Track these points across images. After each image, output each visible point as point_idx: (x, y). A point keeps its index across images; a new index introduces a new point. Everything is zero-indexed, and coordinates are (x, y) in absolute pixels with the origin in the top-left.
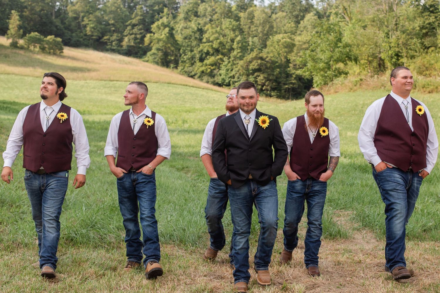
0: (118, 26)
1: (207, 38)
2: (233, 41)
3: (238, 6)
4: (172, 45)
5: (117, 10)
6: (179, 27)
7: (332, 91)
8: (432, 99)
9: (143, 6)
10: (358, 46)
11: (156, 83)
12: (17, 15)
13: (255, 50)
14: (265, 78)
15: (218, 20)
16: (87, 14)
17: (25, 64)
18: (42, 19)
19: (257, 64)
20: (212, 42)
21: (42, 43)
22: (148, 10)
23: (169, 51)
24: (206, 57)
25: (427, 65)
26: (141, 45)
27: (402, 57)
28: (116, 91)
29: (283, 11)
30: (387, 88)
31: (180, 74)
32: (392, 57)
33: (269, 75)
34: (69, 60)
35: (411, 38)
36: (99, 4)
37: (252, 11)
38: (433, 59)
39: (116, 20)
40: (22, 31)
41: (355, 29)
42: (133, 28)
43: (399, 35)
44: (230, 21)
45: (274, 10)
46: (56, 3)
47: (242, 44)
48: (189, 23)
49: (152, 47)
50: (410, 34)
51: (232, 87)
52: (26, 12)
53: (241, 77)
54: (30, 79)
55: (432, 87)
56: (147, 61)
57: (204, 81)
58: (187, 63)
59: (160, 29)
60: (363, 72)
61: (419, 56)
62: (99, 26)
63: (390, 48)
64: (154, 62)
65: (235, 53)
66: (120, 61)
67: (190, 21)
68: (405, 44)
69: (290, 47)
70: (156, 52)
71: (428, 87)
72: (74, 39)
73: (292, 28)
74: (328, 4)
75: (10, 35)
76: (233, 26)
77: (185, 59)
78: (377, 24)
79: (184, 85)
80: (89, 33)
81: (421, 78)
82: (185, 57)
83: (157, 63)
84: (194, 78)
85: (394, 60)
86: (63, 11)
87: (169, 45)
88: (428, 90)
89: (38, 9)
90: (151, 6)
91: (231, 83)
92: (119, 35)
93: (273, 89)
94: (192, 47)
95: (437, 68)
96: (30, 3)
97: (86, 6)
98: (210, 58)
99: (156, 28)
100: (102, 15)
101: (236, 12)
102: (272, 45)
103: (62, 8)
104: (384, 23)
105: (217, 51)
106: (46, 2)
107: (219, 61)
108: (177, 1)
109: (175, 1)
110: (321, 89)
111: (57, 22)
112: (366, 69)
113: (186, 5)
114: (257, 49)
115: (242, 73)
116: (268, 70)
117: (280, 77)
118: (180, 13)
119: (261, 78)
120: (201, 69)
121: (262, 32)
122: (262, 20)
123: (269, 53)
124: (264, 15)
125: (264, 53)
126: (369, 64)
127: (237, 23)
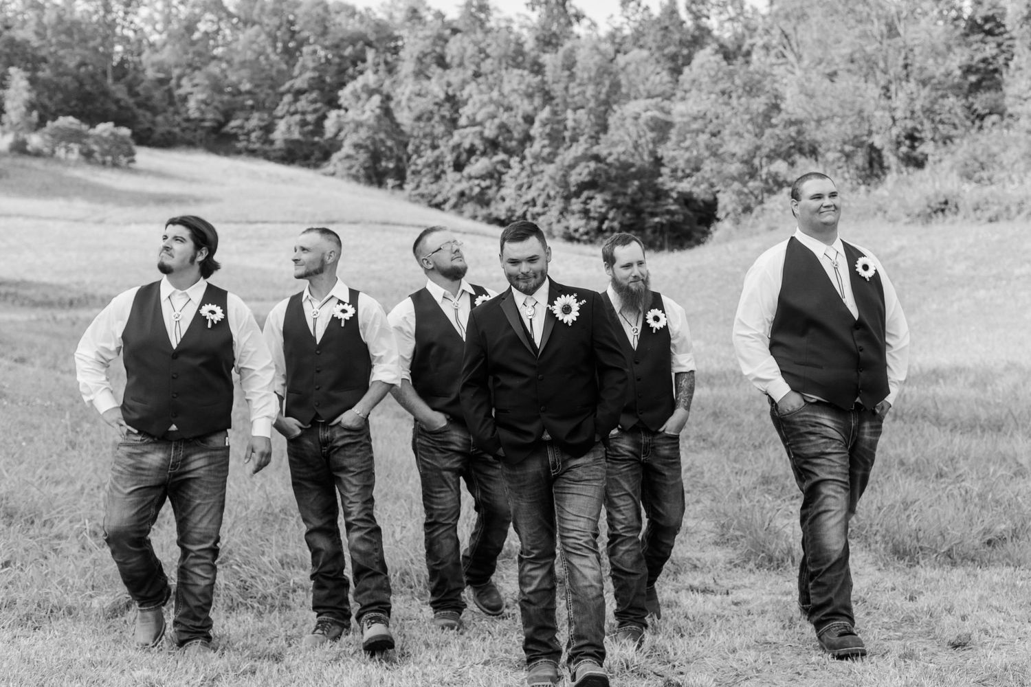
0: (262, 96)
2: (529, 120)
3: (538, 39)
4: (389, 136)
5: (257, 59)
6: (403, 94)
7: (763, 226)
8: (997, 237)
9: (318, 48)
10: (819, 121)
11: (355, 223)
12: (22, 78)
13: (582, 139)
14: (606, 201)
15: (492, 73)
16: (188, 71)
17: (45, 191)
18: (81, 84)
19: (586, 171)
20: (481, 124)
21: (85, 140)
22: (330, 56)
23: (384, 149)
24: (468, 159)
25: (983, 159)
26: (316, 139)
27: (922, 140)
28: (262, 245)
29: (641, 47)
30: (890, 213)
31: (411, 201)
32: (899, 144)
33: (615, 194)
34: (150, 179)
35: (943, 97)
36: (217, 46)
37: (572, 51)
38: (996, 144)
39: (258, 82)
40: (35, 114)
41: (809, 80)
42: (296, 100)
43: (914, 90)
44: (522, 76)
45: (620, 44)
46: (112, 46)
47: (552, 126)
48: (425, 83)
49: (342, 141)
50: (941, 88)
52: (44, 70)
53: (550, 203)
54: (61, 225)
55: (996, 208)
56: (333, 174)
57: (467, 214)
58: (425, 176)
59: (358, 98)
61: (962, 137)
62: (217, 97)
63: (894, 120)
64: (349, 175)
65: (537, 146)
66: (269, 175)
67: (429, 78)
68: (929, 112)
69: (662, 128)
70: (352, 152)
71: (988, 209)
72: (161, 129)
73: (665, 84)
74: (746, 27)
75: (7, 126)
76: (528, 86)
77: (419, 168)
78: (861, 68)
80: (193, 114)
81: (968, 187)
82: (419, 162)
83: (356, 178)
84: (443, 210)
85: (904, 149)
86: (132, 66)
87: (382, 136)
88: (988, 214)
89: (71, 63)
90: (337, 46)
92: (266, 116)
93: (625, 227)
94: (434, 138)
95: (1005, 162)
96: (52, 49)
97: (186, 53)
98: (477, 160)
99: (349, 96)
100: (223, 71)
101: (533, 54)
102: (622, 125)
103: (130, 58)
104: (876, 64)
105: (493, 145)
106: (91, 44)
107: (499, 167)
108: (396, 33)
109: (392, 33)
110: (737, 222)
111: (119, 91)
112: (839, 171)
113: (417, 40)
114: (586, 137)
115: (552, 193)
116: (615, 185)
117: (641, 200)
118: (403, 61)
119: (598, 202)
120: (459, 188)
121: (596, 97)
122: (594, 69)
123: (614, 144)
124: (597, 58)
125: (602, 145)
126: (846, 161)
127: (537, 80)
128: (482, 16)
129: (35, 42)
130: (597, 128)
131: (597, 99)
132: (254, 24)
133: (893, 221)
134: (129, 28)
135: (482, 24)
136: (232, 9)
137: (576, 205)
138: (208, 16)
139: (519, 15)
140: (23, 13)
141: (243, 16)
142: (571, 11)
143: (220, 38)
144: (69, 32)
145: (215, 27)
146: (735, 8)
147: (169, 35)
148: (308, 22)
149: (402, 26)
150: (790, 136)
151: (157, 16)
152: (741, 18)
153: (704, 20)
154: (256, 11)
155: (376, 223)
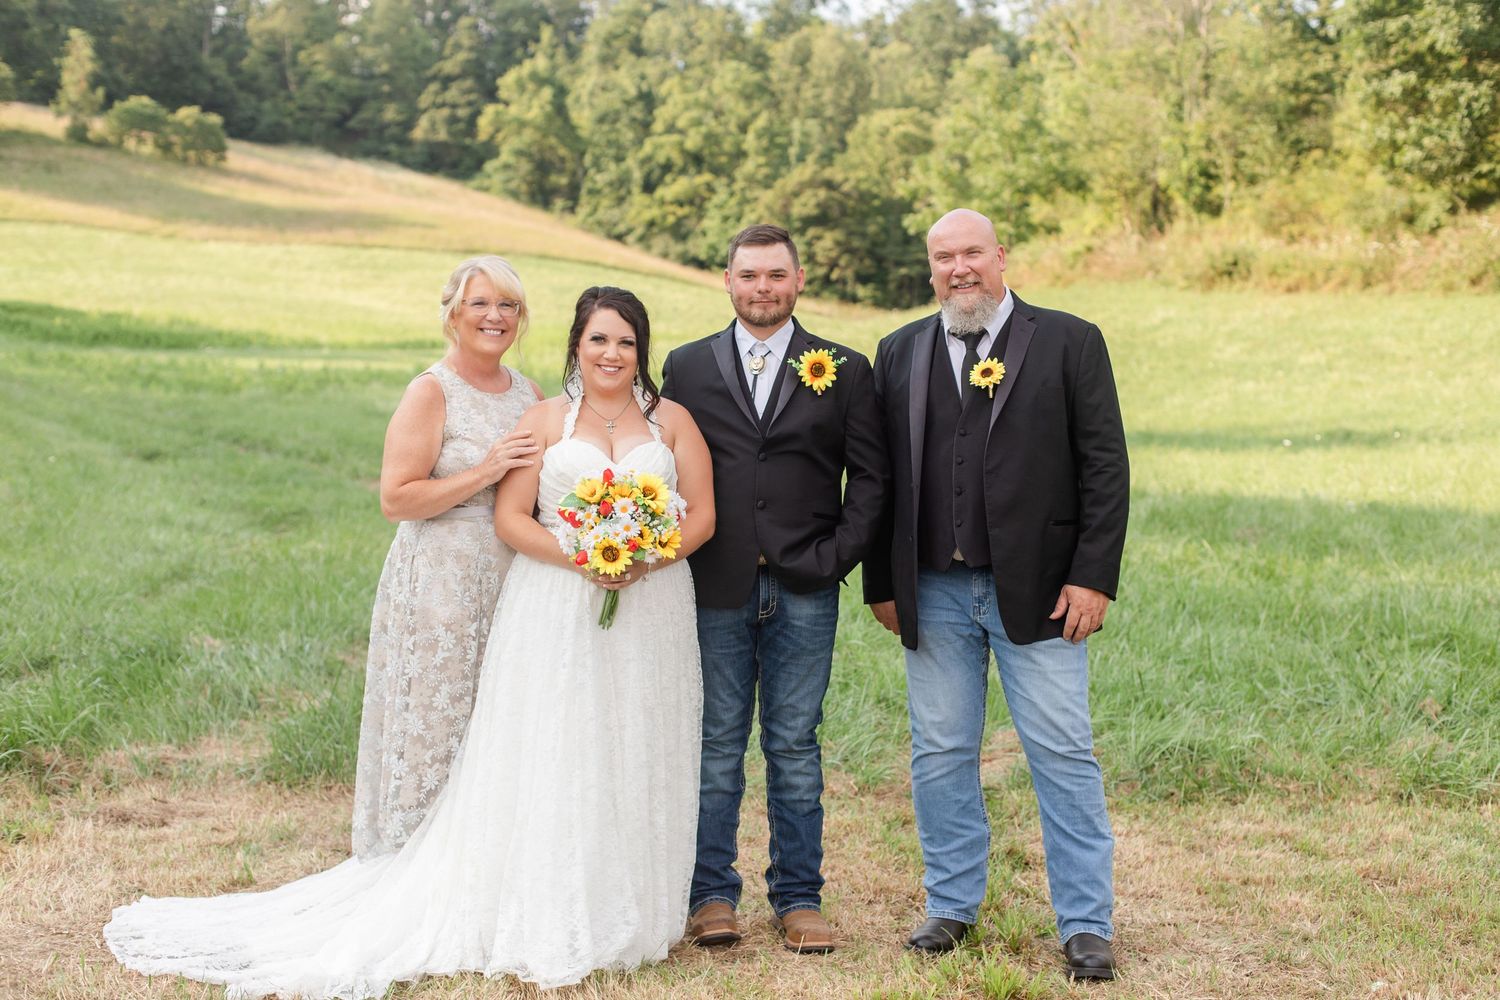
0: (401, 82)
1: (665, 121)
2: (743, 128)
3: (768, 22)
4: (562, 142)
5: (398, 30)
6: (583, 86)
9: (481, 22)
10: (1089, 147)
12: (85, 43)
13: (811, 158)
14: (838, 243)
15: (703, 63)
16: (306, 43)
18: (167, 55)
19: (813, 202)
20: (682, 132)
21: (161, 128)
22: (495, 32)
23: (554, 159)
24: (662, 176)
25: (1295, 207)
26: (468, 141)
27: (1218, 179)
29: (903, 40)
30: (1165, 273)
31: (583, 229)
32: (1191, 182)
33: (850, 234)
34: (243, 182)
36: (347, 13)
37: (807, 40)
38: (1316, 189)
39: (398, 63)
40: (100, 91)
41: (1089, 90)
42: (445, 87)
43: (1214, 110)
44: (738, 70)
45: (878, 35)
46: (213, 7)
47: (771, 141)
48: (614, 74)
49: (500, 145)
52: (119, 35)
55: (1297, 274)
56: (486, 190)
57: (656, 250)
58: (605, 196)
59: (523, 89)
60: (1108, 225)
61: (1272, 176)
62: (342, 79)
63: (1185, 149)
64: (505, 190)
65: (749, 166)
66: (401, 187)
67: (617, 68)
68: (1231, 140)
69: (918, 149)
70: (511, 160)
71: (1287, 275)
72: (266, 120)
73: (928, 90)
75: (63, 106)
76: (746, 85)
77: (599, 185)
78: (1148, 75)
80: (310, 101)
81: (1269, 243)
82: (598, 178)
83: (514, 195)
84: (624, 243)
85: (1196, 190)
86: (235, 33)
87: (553, 141)
88: (1286, 282)
89: (157, 26)
90: (503, 20)
92: (404, 108)
93: (863, 279)
94: (620, 147)
95: (1323, 213)
96: (132, 8)
98: (674, 180)
99: (512, 87)
100: (353, 46)
101: (756, 41)
102: (864, 144)
103: (234, 24)
104: (1167, 71)
105: (697, 160)
106: (183, 3)
107: (703, 191)
109: (578, 6)
111: (218, 68)
112: (1116, 215)
113: (609, 16)
114: (815, 155)
116: (848, 220)
117: (884, 243)
118: (588, 43)
119: (827, 242)
120: (648, 215)
121: (836, 102)
122: (835, 65)
123: (854, 167)
124: (840, 51)
125: (837, 168)
126: (1126, 202)
127: (757, 77)
130: (833, 145)
131: (837, 105)
133: (1167, 284)
143: (351, 2)
150: (1050, 164)
155: (530, 255)
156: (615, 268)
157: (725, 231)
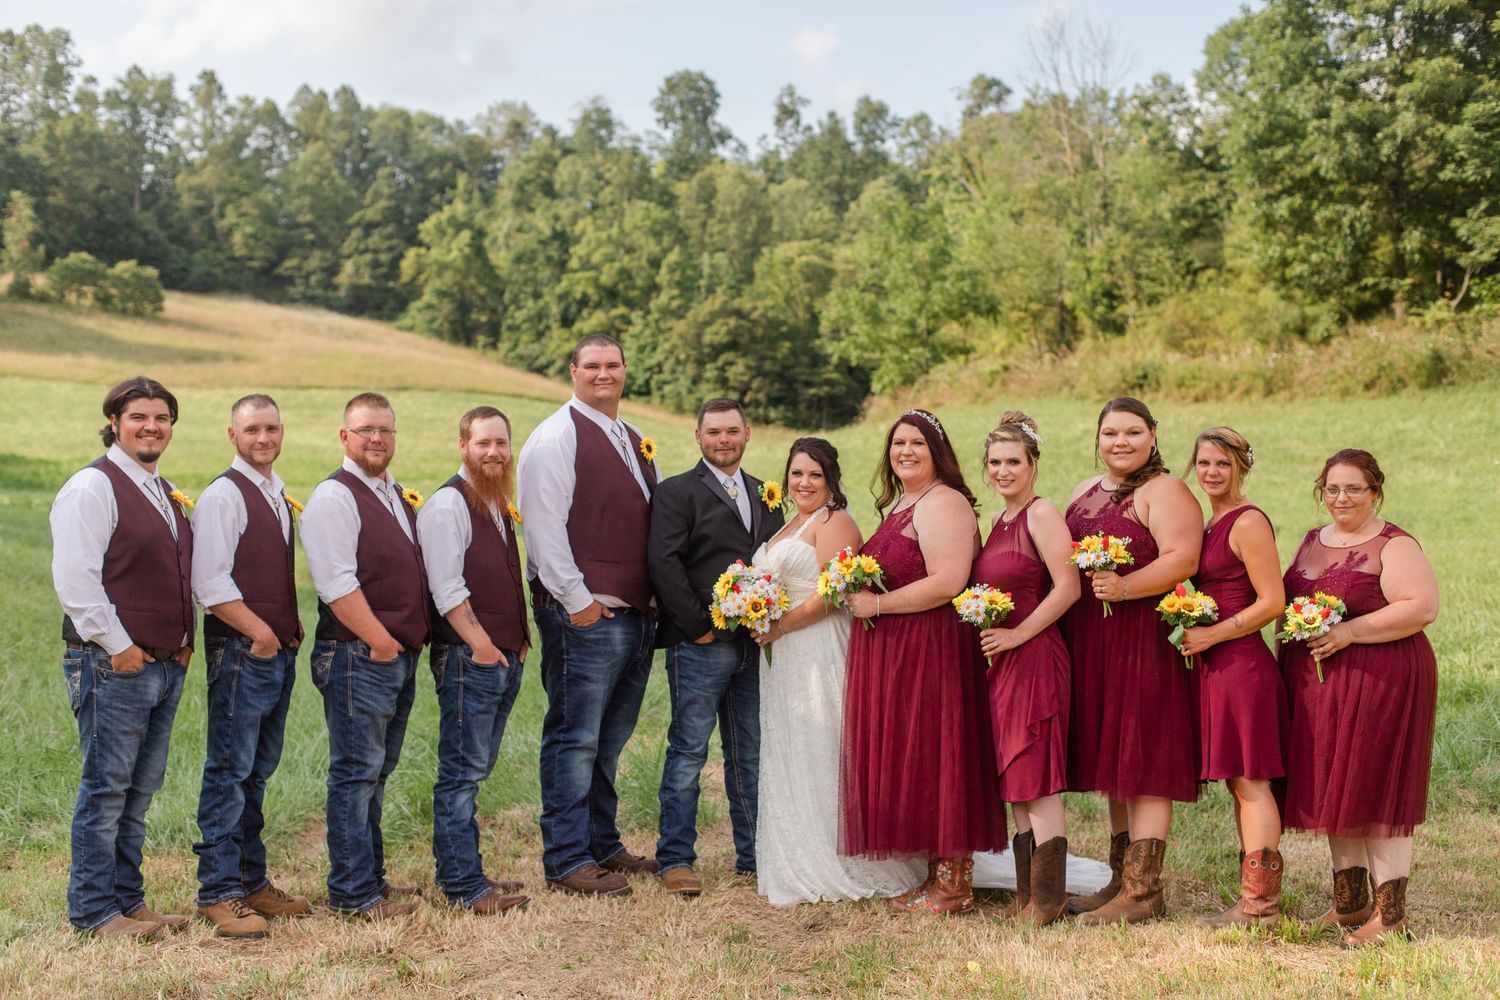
0: (325, 230)
1: (580, 258)
2: (655, 263)
3: (671, 163)
4: (481, 282)
5: (320, 183)
6: (500, 229)
9: (397, 171)
10: (998, 273)
11: (432, 390)
12: (26, 204)
13: (719, 290)
14: (748, 368)
15: (612, 204)
16: (234, 196)
17: (52, 344)
18: (101, 213)
19: (724, 330)
20: (597, 268)
21: (101, 282)
22: (411, 180)
23: (474, 298)
24: (579, 311)
25: (1195, 323)
26: (391, 284)
27: (1121, 299)
28: (316, 416)
29: (800, 175)
30: (1079, 388)
31: (505, 364)
32: (1095, 303)
33: (763, 359)
34: (180, 331)
35: (1150, 245)
36: (269, 167)
37: (712, 177)
38: (1212, 305)
39: (319, 213)
40: (42, 249)
41: (991, 220)
42: (367, 234)
43: (1114, 236)
44: (647, 209)
45: (774, 172)
46: (142, 165)
47: (683, 272)
48: (529, 216)
49: (422, 286)
50: (1146, 234)
51: (656, 398)
52: (55, 195)
53: (680, 369)
54: (66, 388)
55: (1204, 385)
56: (411, 329)
58: (524, 332)
59: (443, 233)
60: (1017, 344)
61: (1171, 295)
62: (269, 230)
63: (1089, 273)
64: (429, 330)
65: (663, 298)
66: (331, 329)
67: (532, 210)
68: (1131, 263)
69: (820, 278)
70: (435, 301)
71: (1194, 386)
72: (197, 271)
73: (826, 223)
74: (933, 153)
75: (6, 264)
76: (655, 222)
77: (518, 322)
78: (1051, 206)
79: (515, 396)
80: (239, 251)
81: (1173, 357)
82: (518, 314)
83: (439, 334)
84: (546, 375)
85: (1100, 309)
86: (164, 189)
87: (472, 280)
88: (1193, 393)
89: (90, 185)
90: (419, 169)
91: (653, 384)
92: (329, 255)
93: (774, 402)
94: (537, 284)
95: (1221, 328)
96: (66, 169)
97: (232, 174)
98: (590, 314)
99: (433, 231)
100: (277, 198)
101: (662, 181)
102: (770, 273)
103: (163, 180)
104: (1068, 201)
105: (611, 295)
106: (114, 163)
107: (618, 323)
108: (495, 153)
109: (489, 154)
110: (895, 398)
111: (147, 220)
112: (1024, 336)
113: (520, 163)
114: (724, 287)
115: (682, 357)
116: (759, 347)
117: (793, 367)
118: (502, 188)
119: (738, 370)
120: (565, 348)
121: (739, 237)
122: (739, 201)
124: (743, 188)
125: (746, 297)
126: (1033, 323)
127: (666, 214)
128: (603, 132)
129: (46, 160)
130: (741, 276)
131: (741, 240)
132: (317, 139)
133: (1082, 398)
134: (162, 143)
135: (602, 143)
136: (290, 121)
137: (710, 372)
138: (261, 129)
139: (648, 132)
140: (32, 123)
141: (303, 129)
142: (714, 129)
143: (274, 156)
144: (87, 148)
145: (268, 143)
146: (919, 131)
147: (211, 153)
148: (384, 138)
149: (503, 144)
150: (962, 290)
151: (197, 129)
152: (927, 143)
153: (878, 143)
154: (321, 123)
155: (460, 390)
156: (540, 399)
157: (641, 361)
